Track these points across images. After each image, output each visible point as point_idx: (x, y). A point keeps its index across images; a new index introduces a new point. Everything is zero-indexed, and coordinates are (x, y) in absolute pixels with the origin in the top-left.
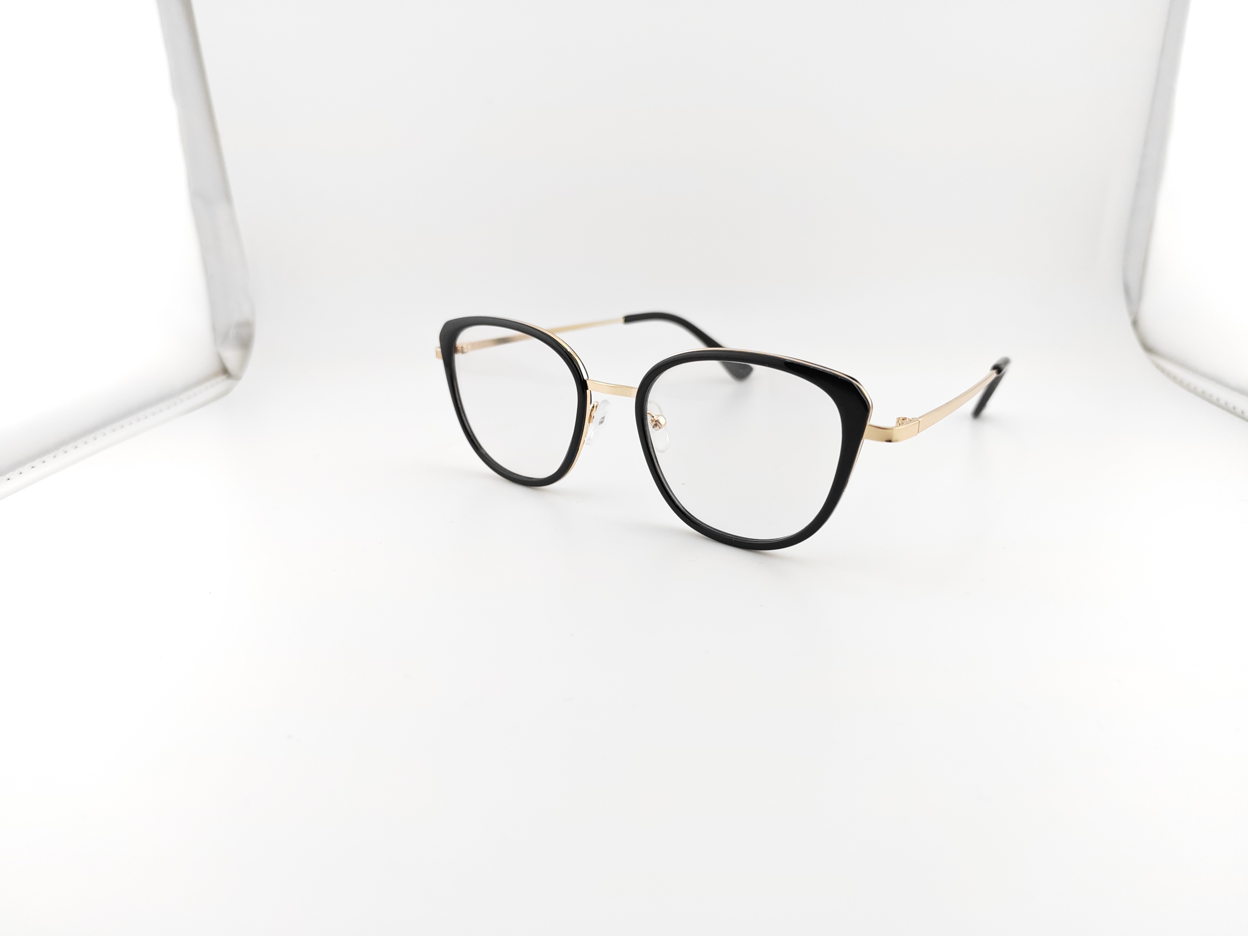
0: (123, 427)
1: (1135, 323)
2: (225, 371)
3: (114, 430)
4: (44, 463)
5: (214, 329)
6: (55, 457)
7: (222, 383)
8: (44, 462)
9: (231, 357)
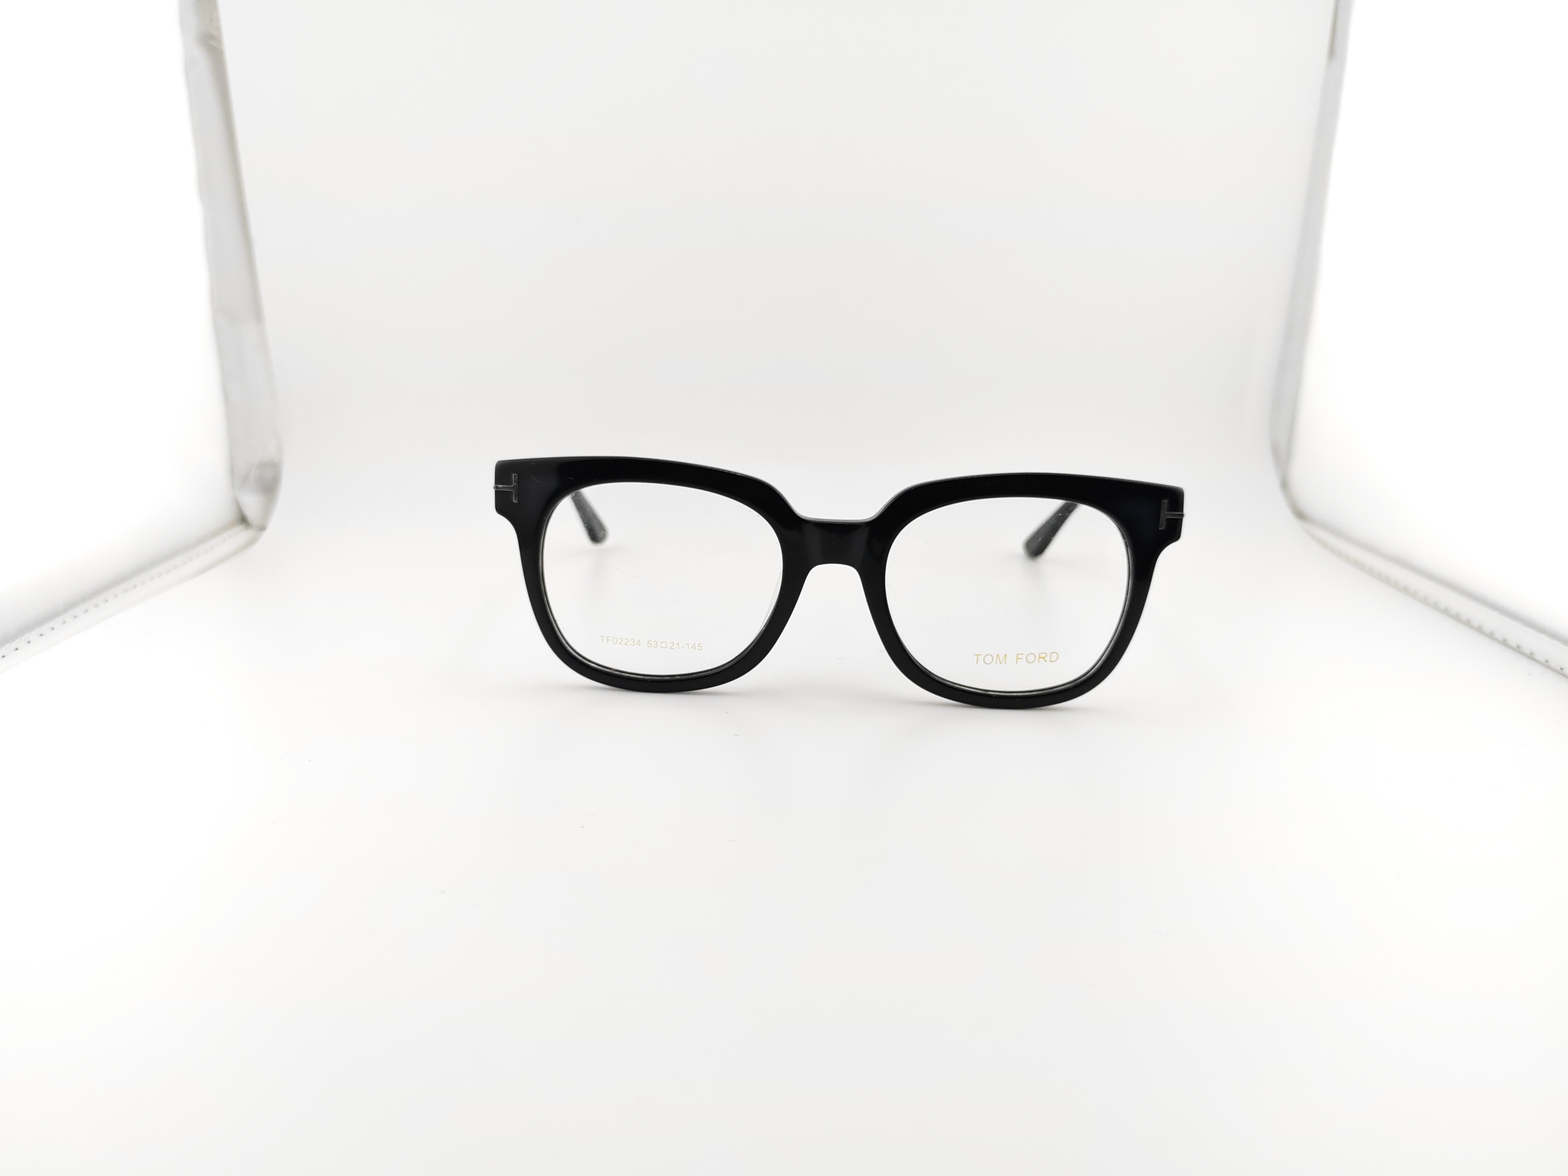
0: (135, 586)
1: (1285, 485)
2: (243, 520)
3: (126, 591)
4: (54, 631)
5: (232, 470)
6: (64, 623)
7: (241, 535)
8: (53, 629)
9: (252, 504)
